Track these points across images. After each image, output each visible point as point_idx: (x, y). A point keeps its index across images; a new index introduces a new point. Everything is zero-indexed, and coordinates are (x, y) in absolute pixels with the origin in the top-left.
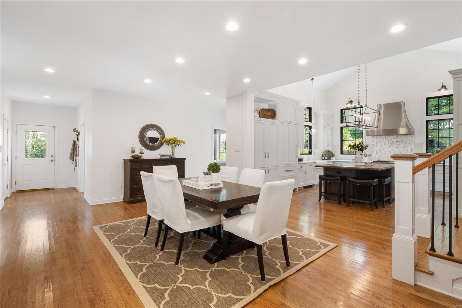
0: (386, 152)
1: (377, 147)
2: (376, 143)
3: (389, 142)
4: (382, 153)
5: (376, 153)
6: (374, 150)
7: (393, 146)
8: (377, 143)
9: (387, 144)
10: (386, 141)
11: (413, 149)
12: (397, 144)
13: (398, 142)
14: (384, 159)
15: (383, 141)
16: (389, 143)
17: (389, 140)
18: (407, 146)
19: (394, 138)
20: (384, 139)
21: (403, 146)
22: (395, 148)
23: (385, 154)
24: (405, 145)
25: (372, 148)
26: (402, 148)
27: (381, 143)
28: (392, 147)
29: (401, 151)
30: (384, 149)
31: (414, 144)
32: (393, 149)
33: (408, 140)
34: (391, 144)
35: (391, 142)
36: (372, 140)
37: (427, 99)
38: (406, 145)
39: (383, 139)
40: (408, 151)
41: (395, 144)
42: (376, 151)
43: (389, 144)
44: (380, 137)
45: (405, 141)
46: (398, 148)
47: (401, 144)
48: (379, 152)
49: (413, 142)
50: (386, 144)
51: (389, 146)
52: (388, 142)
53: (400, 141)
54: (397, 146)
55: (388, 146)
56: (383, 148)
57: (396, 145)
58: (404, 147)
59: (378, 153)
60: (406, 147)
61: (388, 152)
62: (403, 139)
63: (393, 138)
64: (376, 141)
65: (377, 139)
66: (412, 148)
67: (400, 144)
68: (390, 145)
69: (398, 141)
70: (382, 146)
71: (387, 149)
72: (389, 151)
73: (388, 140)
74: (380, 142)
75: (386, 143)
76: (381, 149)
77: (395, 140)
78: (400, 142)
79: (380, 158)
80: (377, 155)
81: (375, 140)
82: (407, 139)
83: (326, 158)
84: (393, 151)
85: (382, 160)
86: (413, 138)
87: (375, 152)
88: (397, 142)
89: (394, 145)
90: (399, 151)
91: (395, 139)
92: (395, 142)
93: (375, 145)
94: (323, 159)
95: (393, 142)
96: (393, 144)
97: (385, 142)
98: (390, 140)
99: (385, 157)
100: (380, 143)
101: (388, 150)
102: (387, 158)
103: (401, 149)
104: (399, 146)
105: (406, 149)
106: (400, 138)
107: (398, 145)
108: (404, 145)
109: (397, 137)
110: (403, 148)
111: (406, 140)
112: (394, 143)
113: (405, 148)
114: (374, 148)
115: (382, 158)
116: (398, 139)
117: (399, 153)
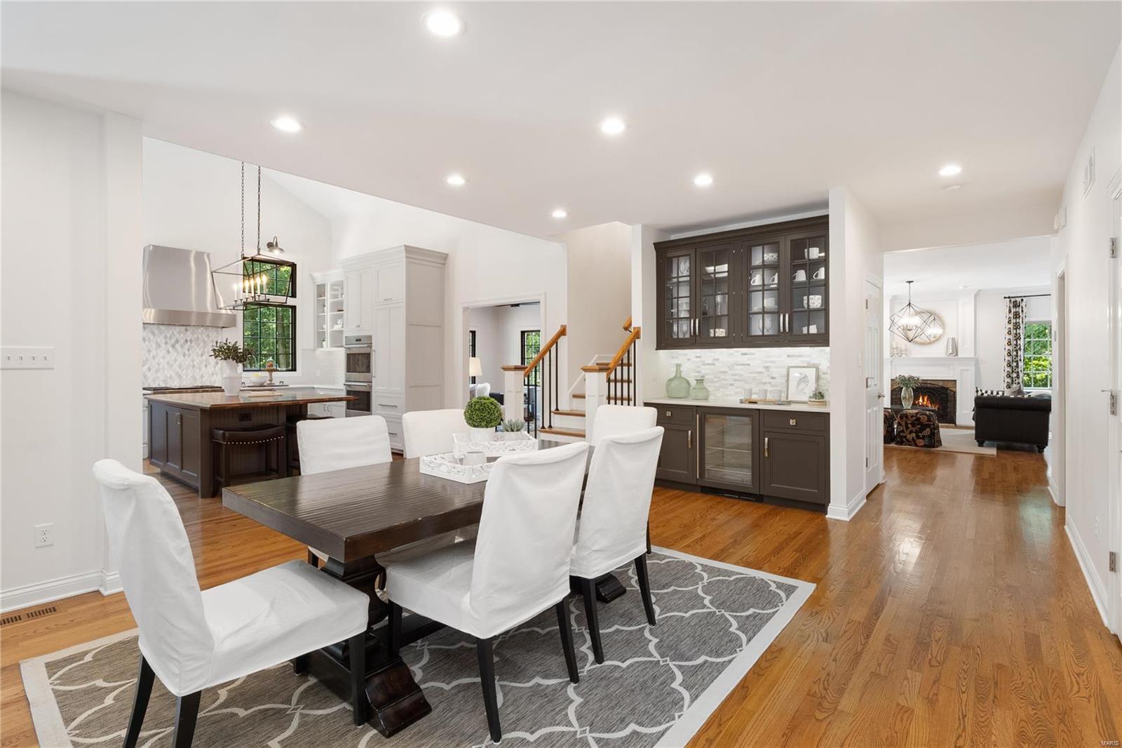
0: (161, 367)
3: (168, 341)
4: (149, 369)
7: (178, 353)
9: (164, 346)
10: (161, 340)
12: (187, 346)
13: (189, 343)
14: (154, 383)
15: (152, 337)
16: (166, 343)
17: (168, 335)
19: (180, 332)
21: (200, 353)
22: (182, 357)
23: (157, 371)
26: (198, 357)
27: (147, 342)
28: (175, 354)
29: (195, 363)
30: (154, 358)
32: (177, 358)
33: (210, 339)
34: (173, 346)
35: (173, 341)
39: (153, 334)
40: (209, 363)
41: (182, 347)
43: (168, 346)
45: (204, 341)
46: (189, 357)
47: (195, 347)
48: (143, 366)
50: (159, 346)
51: (168, 352)
52: (164, 341)
53: (193, 339)
54: (187, 353)
55: (164, 352)
56: (152, 354)
57: (184, 348)
58: (202, 355)
61: (166, 366)
62: (200, 336)
63: (178, 332)
67: (192, 347)
68: (171, 349)
69: (189, 339)
70: (149, 351)
71: (164, 358)
72: (168, 363)
73: (165, 337)
74: (144, 339)
75: (161, 345)
76: (148, 359)
77: (182, 338)
78: (193, 343)
82: (208, 336)
84: (177, 363)
85: (149, 384)
88: (186, 341)
89: (180, 349)
90: (191, 364)
91: (182, 334)
92: (182, 341)
95: (177, 341)
96: (177, 346)
97: (159, 341)
98: (170, 336)
99: (158, 378)
101: (166, 360)
103: (195, 358)
104: (190, 352)
106: (193, 333)
107: (188, 350)
108: (202, 350)
109: (186, 330)
110: (200, 357)
111: (206, 339)
112: (179, 344)
113: (204, 357)
115: (149, 381)
116: (189, 335)
117: (191, 367)
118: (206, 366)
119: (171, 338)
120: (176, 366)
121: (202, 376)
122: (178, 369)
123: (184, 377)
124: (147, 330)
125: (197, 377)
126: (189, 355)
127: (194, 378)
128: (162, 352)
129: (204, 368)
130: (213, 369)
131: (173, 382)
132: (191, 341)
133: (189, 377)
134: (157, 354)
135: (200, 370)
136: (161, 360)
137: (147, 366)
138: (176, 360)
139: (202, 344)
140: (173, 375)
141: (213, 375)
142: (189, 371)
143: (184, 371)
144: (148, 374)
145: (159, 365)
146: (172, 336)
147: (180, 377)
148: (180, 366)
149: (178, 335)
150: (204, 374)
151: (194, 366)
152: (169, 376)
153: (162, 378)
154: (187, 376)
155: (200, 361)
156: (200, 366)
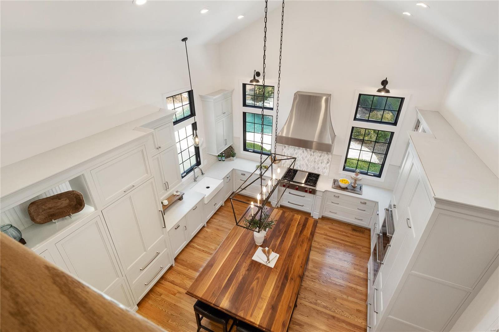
7: (308, 153)
21: (319, 155)
22: (310, 156)
25: (283, 149)
28: (307, 154)
31: (332, 154)
32: (307, 156)
37: (361, 95)
40: (324, 162)
49: (331, 152)
51: (303, 152)
56: (295, 152)
60: (323, 156)
61: (301, 159)
66: (329, 159)
68: (305, 151)
71: (301, 154)
72: (303, 158)
76: (293, 154)
83: (224, 159)
101: (302, 156)
102: (299, 166)
103: (316, 157)
105: (322, 159)
108: (321, 154)
110: (319, 157)
117: (314, 162)
118: (321, 163)
120: (306, 160)
121: (319, 168)
122: (307, 162)
123: (309, 166)
125: (316, 168)
126: (313, 155)
127: (314, 168)
129: (320, 163)
130: (325, 165)
131: (304, 168)
133: (311, 167)
134: (298, 152)
135: (318, 164)
136: (300, 155)
138: (306, 157)
140: (304, 164)
141: (324, 168)
142: (312, 164)
143: (310, 163)
147: (307, 165)
148: (308, 160)
150: (320, 167)
151: (315, 162)
152: (302, 164)
153: (298, 164)
154: (311, 166)
155: (318, 160)
156: (318, 162)
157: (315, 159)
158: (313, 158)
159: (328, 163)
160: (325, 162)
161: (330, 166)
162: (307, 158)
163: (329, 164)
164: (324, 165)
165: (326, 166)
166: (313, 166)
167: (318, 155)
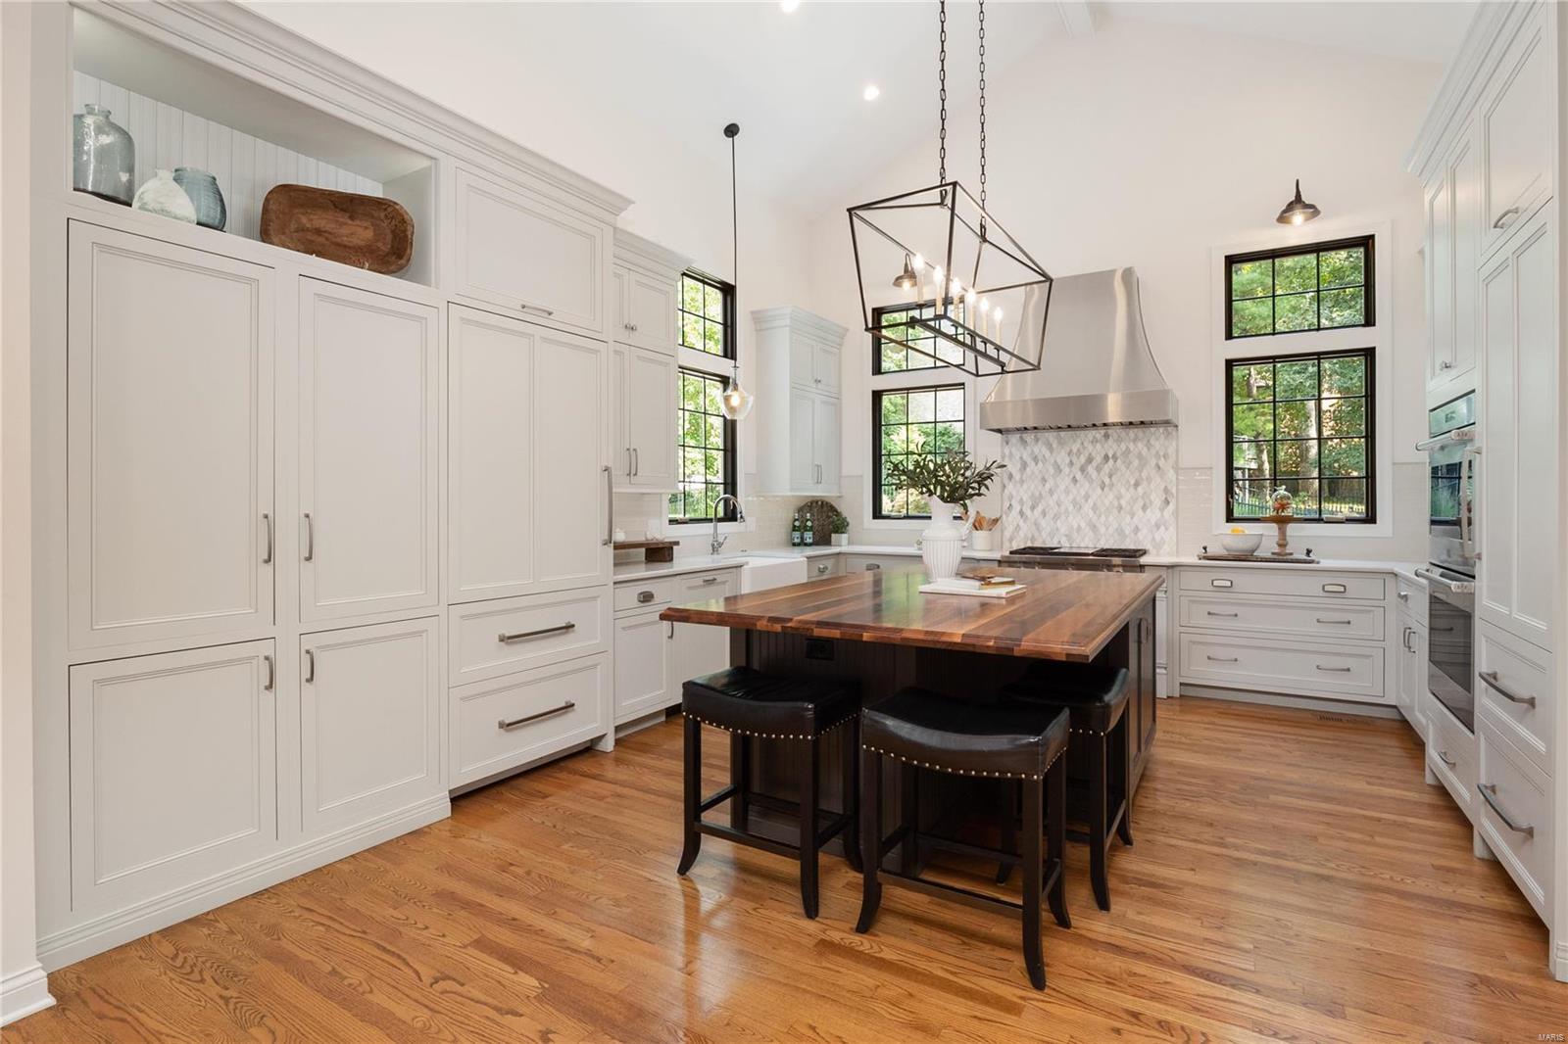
0: (1063, 508)
1: (1022, 482)
2: (1019, 466)
3: (1075, 460)
4: (1044, 514)
5: (1022, 513)
6: (1011, 497)
7: (1091, 481)
8: (1024, 465)
9: (1067, 470)
10: (1062, 458)
11: (1174, 491)
12: (1107, 468)
13: (1111, 462)
15: (1048, 454)
16: (1071, 463)
17: (1075, 450)
18: (1149, 480)
19: (1094, 441)
20: (1055, 446)
21: (1132, 482)
22: (1099, 491)
23: (1056, 517)
24: (1141, 472)
25: (1004, 486)
26: (1128, 490)
27: (1040, 464)
28: (1087, 484)
30: (1051, 492)
31: (1177, 469)
32: (1090, 493)
33: (1153, 452)
34: (1083, 469)
35: (1083, 459)
36: (1003, 452)
37: (1231, 261)
38: (1144, 475)
39: (1050, 448)
40: (1151, 501)
41: (1098, 469)
42: (1021, 502)
43: (1074, 469)
44: (1037, 440)
45: (1140, 456)
46: (1110, 489)
47: (1123, 468)
48: (1033, 508)
49: (1172, 461)
50: (1058, 470)
51: (1075, 480)
52: (1067, 461)
53: (1118, 454)
54: (1107, 481)
55: (1068, 480)
56: (1048, 486)
57: (1102, 473)
58: (1136, 485)
59: (1028, 512)
60: (1145, 483)
61: (1071, 508)
62: (1132, 447)
63: (1092, 442)
64: (1021, 458)
65: (1025, 448)
66: (1169, 488)
67: (1117, 470)
68: (1079, 476)
69: (1110, 456)
70: (1044, 480)
71: (1067, 492)
72: (1074, 502)
73: (1070, 453)
74: (1036, 459)
75: (1062, 467)
76: (1040, 494)
77: (1098, 451)
78: (1119, 462)
79: (1036, 534)
80: (1025, 521)
81: (1013, 450)
82: (1149, 446)
83: (809, 537)
84: (1091, 502)
85: (1044, 542)
86: (1174, 444)
87: (1017, 508)
88: (1106, 458)
89: (1094, 474)
90: (1116, 504)
91: (1098, 444)
92: (1098, 459)
93: (1017, 476)
94: (796, 541)
95: (1090, 460)
96: (1090, 469)
97: (1059, 461)
98: (1078, 450)
99: (1057, 529)
100: (1037, 464)
101: (1071, 497)
102: (1066, 536)
103: (1123, 491)
104: (1114, 479)
105: (1144, 493)
106: (1119, 440)
107: (1110, 477)
108: (1137, 474)
109: (1106, 436)
110: (1132, 489)
111: (1145, 451)
112: (1094, 464)
113: (1139, 488)
114: (1010, 487)
115: (1044, 535)
116: (1111, 447)
117: (1115, 511)
118: (1144, 508)
119: (1079, 453)
120: (1087, 508)
121: (1137, 530)
122: (1091, 513)
123: (1103, 530)
124: (1040, 442)
125: (1127, 532)
126: (1112, 485)
127: (1120, 532)
128: (1065, 482)
129: (1141, 511)
130: (1159, 515)
132: (1115, 458)
133: (1111, 530)
134: (1057, 486)
135: (1133, 515)
136: (1063, 497)
137: (1039, 509)
138: (1087, 497)
139: (1136, 463)
140: (1083, 525)
141: (1158, 527)
142: (1111, 518)
143: (1103, 519)
144: (1043, 523)
145: (1059, 505)
146: (1082, 450)
147: (1094, 528)
148: (1095, 508)
149: (1090, 448)
151: (1120, 508)
152: (1075, 526)
153: (1063, 530)
154: (1107, 529)
155: (1132, 497)
156: (1132, 507)
157: (1119, 497)
158: (1111, 497)
159: (1167, 502)
160: (1158, 502)
161: (1176, 513)
162: (1090, 500)
163: (1171, 507)
164: (1153, 514)
165: (1162, 516)
166: (1116, 526)
167: (1128, 481)
